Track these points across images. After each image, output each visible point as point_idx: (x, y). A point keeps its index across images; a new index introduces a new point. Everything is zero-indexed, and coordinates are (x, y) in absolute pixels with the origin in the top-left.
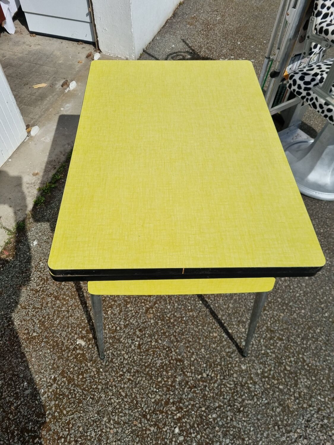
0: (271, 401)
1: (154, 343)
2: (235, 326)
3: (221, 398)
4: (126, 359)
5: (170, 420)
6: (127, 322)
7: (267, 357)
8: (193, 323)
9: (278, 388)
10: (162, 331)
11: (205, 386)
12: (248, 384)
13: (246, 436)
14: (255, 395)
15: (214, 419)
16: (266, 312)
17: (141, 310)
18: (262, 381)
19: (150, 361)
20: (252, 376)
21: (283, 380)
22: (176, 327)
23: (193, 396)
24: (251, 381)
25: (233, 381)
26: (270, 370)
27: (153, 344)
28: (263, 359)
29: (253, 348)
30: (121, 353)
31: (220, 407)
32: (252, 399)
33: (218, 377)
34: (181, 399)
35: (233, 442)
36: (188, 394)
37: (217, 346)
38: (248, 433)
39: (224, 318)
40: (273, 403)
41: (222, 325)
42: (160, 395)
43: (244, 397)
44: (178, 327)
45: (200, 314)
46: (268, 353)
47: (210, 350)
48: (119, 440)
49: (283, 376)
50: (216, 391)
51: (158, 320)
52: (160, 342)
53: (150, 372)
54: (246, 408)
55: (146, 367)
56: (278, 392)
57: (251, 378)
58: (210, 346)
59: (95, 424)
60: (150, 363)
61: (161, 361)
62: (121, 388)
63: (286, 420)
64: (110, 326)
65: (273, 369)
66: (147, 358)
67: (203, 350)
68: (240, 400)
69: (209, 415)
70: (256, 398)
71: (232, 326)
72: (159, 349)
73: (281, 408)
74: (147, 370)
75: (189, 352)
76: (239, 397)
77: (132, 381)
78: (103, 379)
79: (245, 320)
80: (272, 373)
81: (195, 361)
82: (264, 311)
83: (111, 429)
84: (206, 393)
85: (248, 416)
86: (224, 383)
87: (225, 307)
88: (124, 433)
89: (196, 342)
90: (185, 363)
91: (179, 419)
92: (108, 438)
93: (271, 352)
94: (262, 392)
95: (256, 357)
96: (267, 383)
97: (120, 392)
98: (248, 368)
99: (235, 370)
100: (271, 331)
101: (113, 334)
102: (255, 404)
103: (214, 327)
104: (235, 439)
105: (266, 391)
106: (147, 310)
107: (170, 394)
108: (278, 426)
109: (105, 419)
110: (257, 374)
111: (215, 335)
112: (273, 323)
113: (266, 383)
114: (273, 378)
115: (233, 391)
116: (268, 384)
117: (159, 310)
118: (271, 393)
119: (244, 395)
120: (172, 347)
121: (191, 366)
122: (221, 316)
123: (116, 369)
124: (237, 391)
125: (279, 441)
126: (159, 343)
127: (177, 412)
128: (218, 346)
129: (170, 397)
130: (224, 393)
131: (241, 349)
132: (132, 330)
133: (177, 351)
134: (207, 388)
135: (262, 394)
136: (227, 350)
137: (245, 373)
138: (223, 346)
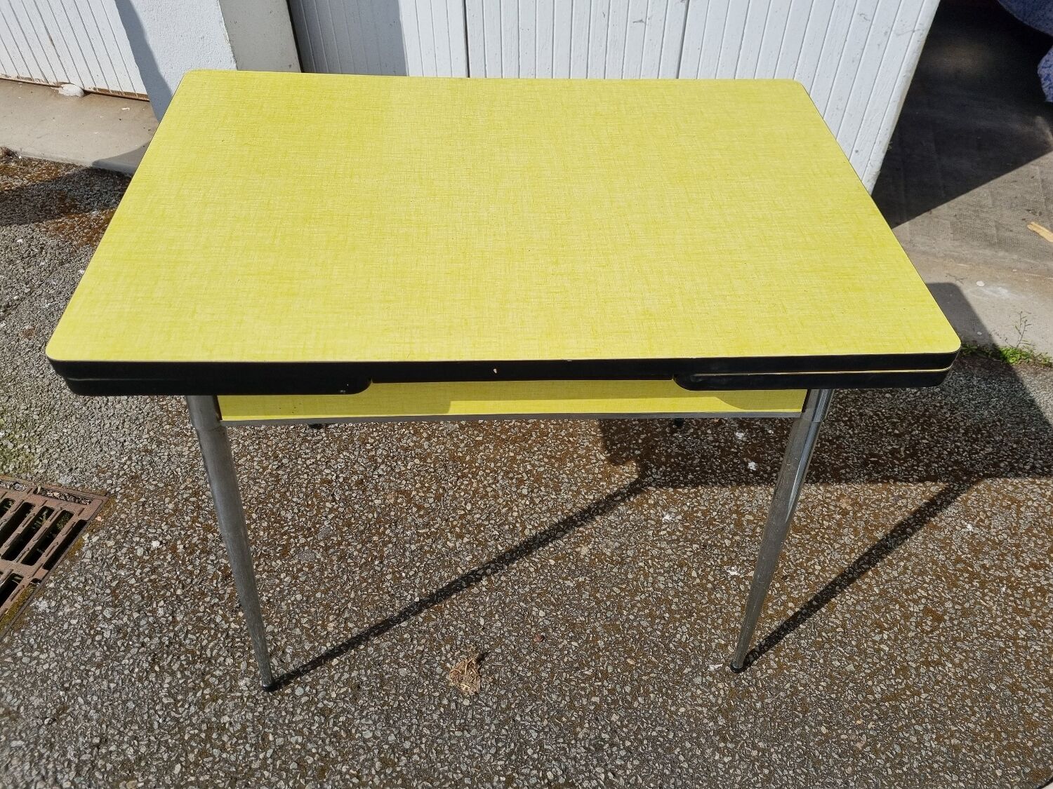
0: (152, 738)
1: (330, 506)
2: (346, 676)
3: (190, 628)
4: (304, 463)
5: (177, 533)
6: (380, 460)
7: (255, 746)
8: (365, 580)
9: (178, 761)
10: (353, 520)
11: (221, 598)
12: (204, 689)
13: (103, 672)
14: (176, 701)
15: (154, 612)
16: (378, 764)
17: (404, 482)
18: (203, 722)
19: (294, 500)
20: (220, 701)
21: (193, 779)
22: (359, 547)
23: (209, 574)
24: (207, 697)
25: (219, 655)
26: (223, 749)
27: (328, 504)
28: (253, 735)
29: (284, 713)
30: (318, 453)
31: (174, 622)
32: (170, 694)
33: (233, 625)
34: (209, 553)
35: (103, 643)
36: (214, 565)
37: (302, 628)
38: (106, 677)
39: (371, 649)
40: (149, 740)
41: (353, 643)
43: (179, 676)
44: (359, 551)
45: (386, 597)
46: (265, 750)
47: (296, 613)
48: (169, 460)
49: (202, 779)
50: (206, 619)
51: (378, 513)
52: (330, 517)
53: (272, 501)
54: (157, 677)
55: (283, 495)
56: (170, 757)
57: (214, 699)
58: (306, 612)
60: (289, 501)
61: (290, 518)
62: (253, 457)
63: (105, 766)
64: (375, 434)
65: (224, 755)
66: (301, 495)
67: (299, 597)
69: (165, 602)
70: (170, 704)
71: (347, 668)
72: (316, 515)
73: (132, 758)
74: (277, 496)
75: (300, 570)
76: (182, 665)
79: (361, 702)
80: (216, 752)
81: (277, 581)
82: (380, 760)
83: (190, 448)
84: (208, 599)
85: (140, 679)
86: (219, 635)
87: (401, 655)
88: (178, 466)
89: (319, 584)
90: (278, 562)
91: (174, 549)
92: (176, 445)
93: (265, 759)
94: (177, 720)
95: (260, 718)
96: (194, 735)
97: (246, 456)
98: (239, 694)
99: (240, 663)
100: (323, 770)
101: (358, 440)
102: (159, 698)
103: (350, 625)
104: (105, 648)
105: (177, 729)
106: (407, 494)
108: (98, 746)
110: (219, 713)
111: (331, 627)
112: (344, 780)
113: (196, 731)
114: (203, 753)
115: (198, 653)
116: (192, 737)
117: (404, 515)
118: (170, 741)
119: (184, 676)
120: (314, 539)
121: (268, 572)
122: (378, 645)
123: (289, 449)
124: (194, 662)
125: (70, 743)
126: (329, 513)
127: (187, 546)
128: (301, 631)
129: (218, 533)
130: (198, 635)
131: (287, 683)
132: (361, 469)
133: (306, 548)
134: (217, 600)
136: (289, 650)
137: (228, 684)
138: (300, 642)
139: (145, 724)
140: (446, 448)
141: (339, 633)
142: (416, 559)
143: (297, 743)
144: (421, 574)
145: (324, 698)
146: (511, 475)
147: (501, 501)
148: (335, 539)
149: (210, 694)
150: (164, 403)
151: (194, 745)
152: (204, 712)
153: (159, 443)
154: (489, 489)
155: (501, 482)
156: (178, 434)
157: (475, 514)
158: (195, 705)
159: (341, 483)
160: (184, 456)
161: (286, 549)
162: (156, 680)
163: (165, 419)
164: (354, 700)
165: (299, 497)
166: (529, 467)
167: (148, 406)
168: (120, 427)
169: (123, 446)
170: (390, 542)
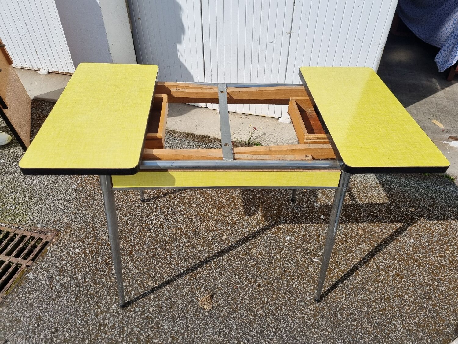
0: (76, 329)
1: (149, 234)
2: (157, 303)
3: (92, 284)
4: (138, 217)
5: (86, 246)
6: (169, 216)
7: (119, 332)
8: (164, 264)
9: (87, 338)
10: (158, 240)
11: (104, 272)
12: (97, 309)
13: (56, 302)
14: (86, 314)
15: (77, 278)
16: (170, 339)
17: (179, 225)
18: (97, 322)
19: (134, 232)
20: (104, 314)
22: (161, 251)
23: (99, 262)
24: (99, 312)
25: (104, 295)
26: (106, 333)
28: (118, 328)
29: (131, 319)
30: (144, 213)
31: (85, 282)
32: (84, 311)
33: (109, 283)
34: (99, 254)
35: (56, 291)
36: (102, 259)
38: (57, 304)
39: (166, 292)
40: (75, 330)
42: (106, 239)
43: (87, 303)
45: (173, 271)
46: (123, 334)
47: (135, 278)
48: (83, 216)
50: (98, 280)
51: (169, 237)
52: (149, 239)
53: (125, 232)
54: (78, 304)
55: (130, 230)
56: (84, 337)
57: (102, 313)
58: (140, 277)
59: (97, 203)
60: (132, 232)
61: (132, 239)
63: (56, 341)
64: (167, 205)
65: (106, 336)
66: (137, 230)
67: (136, 271)
68: (86, 300)
69: (81, 274)
70: (84, 315)
71: (157, 300)
72: (143, 238)
73: (68, 338)
74: (127, 230)
75: (136, 260)
76: (88, 299)
77: (121, 222)
78: (126, 205)
79: (163, 314)
80: (103, 335)
81: (128, 265)
82: (171, 337)
83: (91, 211)
84: (99, 272)
85: (71, 305)
86: (104, 287)
87: (179, 294)
88: (87, 219)
89: (145, 266)
90: (128, 257)
91: (85, 252)
92: (86, 211)
93: (123, 337)
94: (87, 322)
95: (121, 321)
98: (112, 311)
99: (112, 298)
100: (147, 342)
101: (160, 208)
102: (79, 313)
104: (57, 293)
105: (86, 326)
106: (180, 229)
107: (105, 246)
108: (54, 333)
109: (99, 208)
110: (104, 319)
111: (150, 283)
113: (95, 326)
114: (97, 335)
115: (95, 294)
116: (93, 329)
117: (179, 238)
118: (84, 330)
120: (143, 248)
122: (169, 290)
123: (132, 212)
124: (94, 298)
125: (42, 332)
126: (149, 237)
127: (90, 251)
128: (138, 285)
129: (103, 246)
130: (95, 287)
132: (162, 219)
133: (139, 251)
134: (103, 273)
135: (85, 321)
136: (133, 293)
137: (108, 307)
138: (137, 289)
139: (73, 323)
140: (196, 211)
141: (153, 286)
142: (185, 255)
143: (136, 331)
144: (187, 261)
145: (147, 312)
146: (223, 221)
147: (219, 232)
148: (151, 247)
149: (100, 311)
150: (81, 194)
151: (94, 332)
152: (98, 319)
153: (79, 210)
154: (214, 227)
155: (219, 224)
156: (86, 206)
157: (209, 237)
158: (94, 315)
159: (153, 225)
160: (89, 215)
161: (131, 252)
162: (78, 305)
163: (81, 200)
164: (160, 313)
165: (136, 231)
166: (230, 218)
167: (74, 195)
168: (63, 204)
169: (64, 211)
170: (174, 249)
